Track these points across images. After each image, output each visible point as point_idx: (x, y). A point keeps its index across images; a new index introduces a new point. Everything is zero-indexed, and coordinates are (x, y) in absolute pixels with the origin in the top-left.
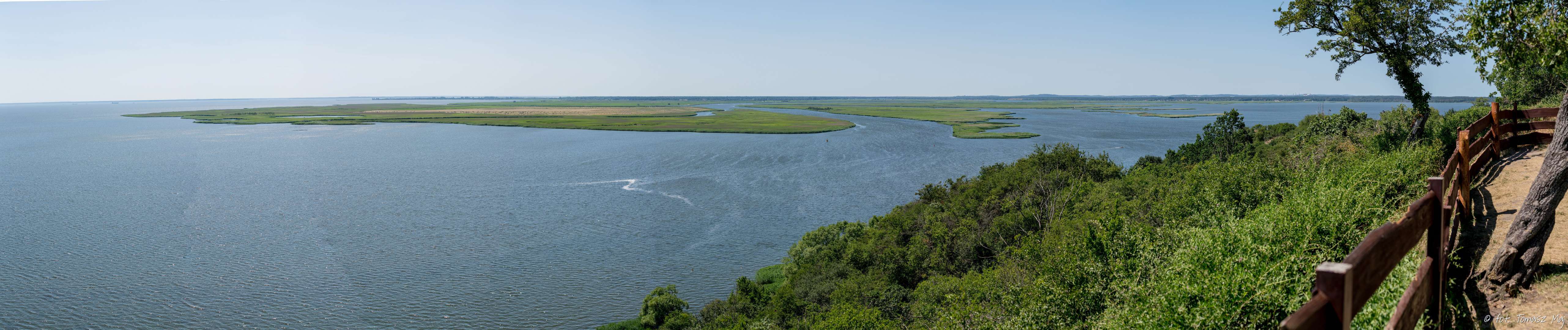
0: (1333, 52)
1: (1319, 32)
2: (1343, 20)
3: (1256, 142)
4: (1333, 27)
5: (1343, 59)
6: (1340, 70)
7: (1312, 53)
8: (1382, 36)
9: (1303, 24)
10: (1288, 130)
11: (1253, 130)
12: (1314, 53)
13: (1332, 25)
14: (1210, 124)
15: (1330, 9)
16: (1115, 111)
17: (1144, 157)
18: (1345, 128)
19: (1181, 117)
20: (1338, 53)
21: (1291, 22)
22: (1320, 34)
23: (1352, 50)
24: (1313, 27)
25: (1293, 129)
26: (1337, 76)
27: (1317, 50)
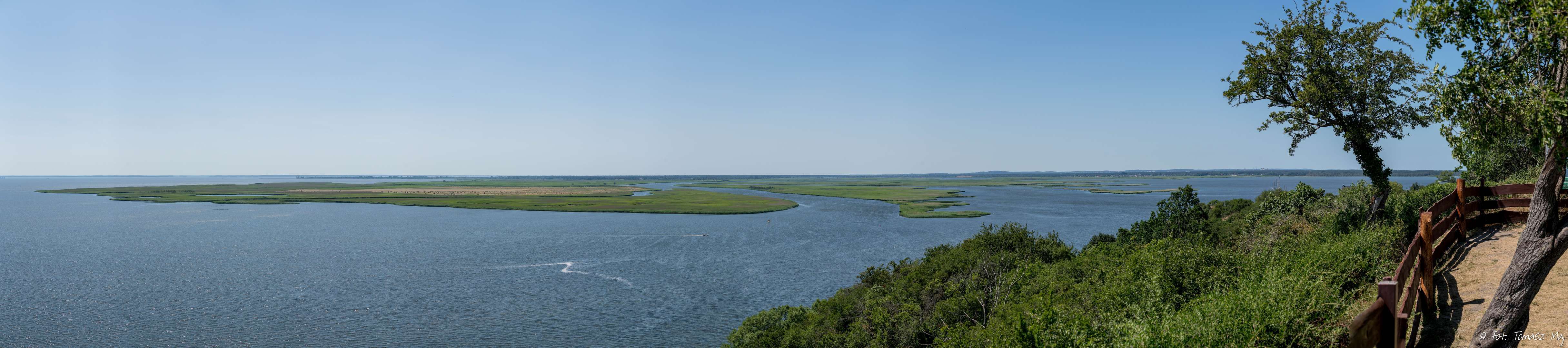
0: (1287, 124)
1: (1270, 103)
2: (1297, 90)
3: (1211, 219)
4: (1286, 98)
5: (1297, 132)
6: (1294, 145)
7: (1264, 126)
8: (1338, 108)
9: (1254, 94)
10: (1243, 207)
11: (1209, 206)
12: (1266, 126)
13: (1284, 95)
14: (1165, 200)
15: (1282, 79)
16: (1069, 188)
17: (1097, 235)
18: (1301, 206)
19: (1135, 193)
20: (1291, 126)
21: (1242, 92)
22: (1271, 105)
23: (1307, 122)
24: (1264, 98)
25: (1249, 205)
26: (1291, 151)
27: (1270, 122)
